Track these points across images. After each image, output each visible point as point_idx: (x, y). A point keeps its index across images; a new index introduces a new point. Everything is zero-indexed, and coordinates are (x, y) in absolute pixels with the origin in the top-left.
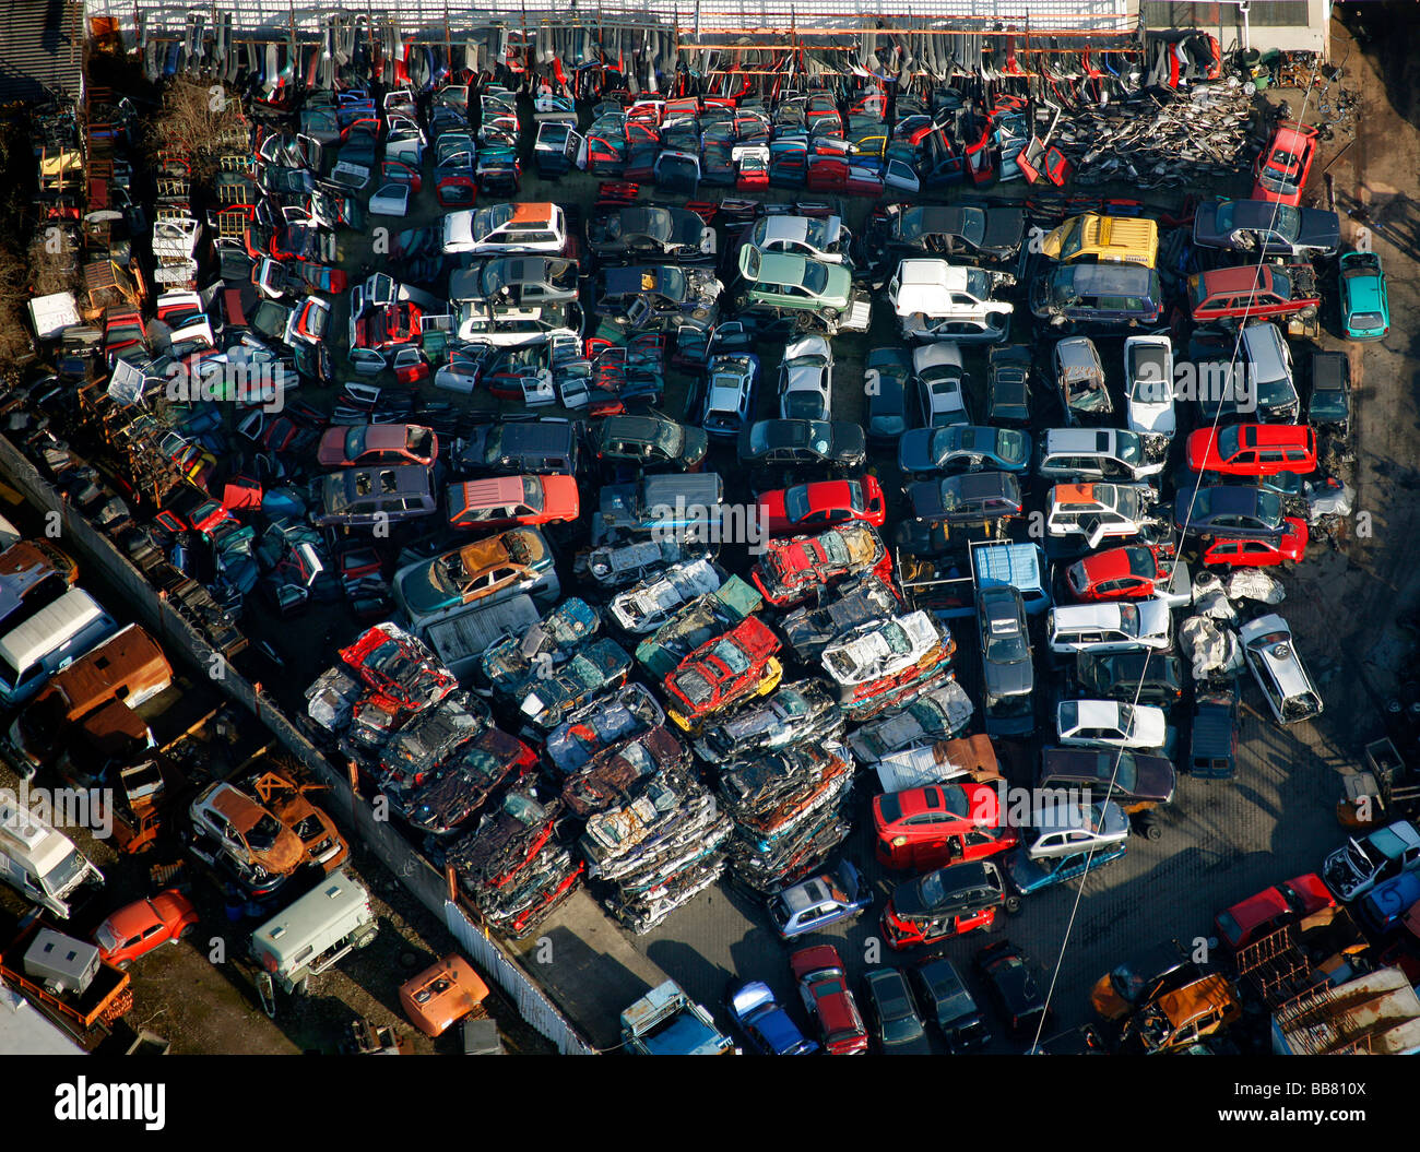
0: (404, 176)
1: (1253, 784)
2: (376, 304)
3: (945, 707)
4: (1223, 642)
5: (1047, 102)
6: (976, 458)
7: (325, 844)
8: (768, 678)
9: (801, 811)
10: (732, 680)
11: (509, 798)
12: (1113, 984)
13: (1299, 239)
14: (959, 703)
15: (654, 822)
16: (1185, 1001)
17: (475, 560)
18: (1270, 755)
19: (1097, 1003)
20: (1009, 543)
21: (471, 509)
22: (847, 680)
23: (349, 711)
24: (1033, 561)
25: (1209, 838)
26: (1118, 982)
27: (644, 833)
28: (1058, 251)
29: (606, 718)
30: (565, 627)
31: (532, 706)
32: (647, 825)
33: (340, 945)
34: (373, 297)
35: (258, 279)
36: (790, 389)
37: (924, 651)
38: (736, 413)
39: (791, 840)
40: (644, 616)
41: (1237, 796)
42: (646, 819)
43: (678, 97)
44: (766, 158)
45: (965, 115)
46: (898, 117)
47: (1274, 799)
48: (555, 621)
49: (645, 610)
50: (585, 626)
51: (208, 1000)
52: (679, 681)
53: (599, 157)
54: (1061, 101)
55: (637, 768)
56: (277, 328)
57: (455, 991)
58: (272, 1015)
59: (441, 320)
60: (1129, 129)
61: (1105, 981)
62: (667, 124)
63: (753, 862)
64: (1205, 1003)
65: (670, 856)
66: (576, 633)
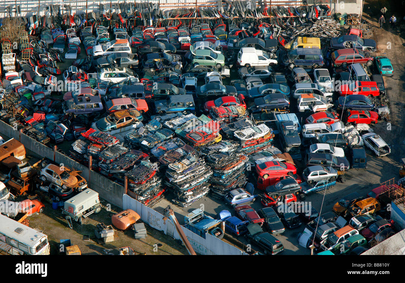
0: (75, 48)
1: (372, 170)
2: (73, 72)
3: (273, 152)
4: (357, 138)
5: (277, 26)
6: (274, 91)
7: (83, 184)
8: (218, 138)
9: (234, 167)
10: (207, 135)
11: (142, 162)
12: (339, 204)
13: (364, 45)
14: (277, 152)
15: (190, 165)
16: (364, 202)
17: (119, 115)
18: (376, 164)
19: (335, 209)
20: (287, 113)
21: (115, 105)
22: (243, 139)
23: (87, 148)
24: (295, 117)
25: (361, 182)
26: (341, 203)
27: (187, 167)
28: (290, 47)
29: (169, 145)
30: (151, 127)
31: (145, 143)
32: (188, 165)
33: (90, 210)
34: (72, 71)
35: (35, 70)
36: (210, 81)
37: (266, 133)
38: (194, 86)
39: (232, 176)
40: (175, 125)
41: (368, 173)
42: (187, 164)
43: (159, 27)
44: (190, 40)
45: (252, 27)
46: (230, 30)
47: (380, 173)
48: (148, 126)
49: (176, 124)
50: (158, 127)
51: (51, 226)
52: (191, 135)
53: (136, 43)
54: (281, 26)
55: (182, 154)
56: (42, 82)
57: (130, 216)
58: (72, 228)
59: (94, 75)
60: (304, 30)
61: (337, 204)
62: (156, 34)
63: (220, 181)
64: (370, 203)
65: (194, 178)
66: (155, 128)
